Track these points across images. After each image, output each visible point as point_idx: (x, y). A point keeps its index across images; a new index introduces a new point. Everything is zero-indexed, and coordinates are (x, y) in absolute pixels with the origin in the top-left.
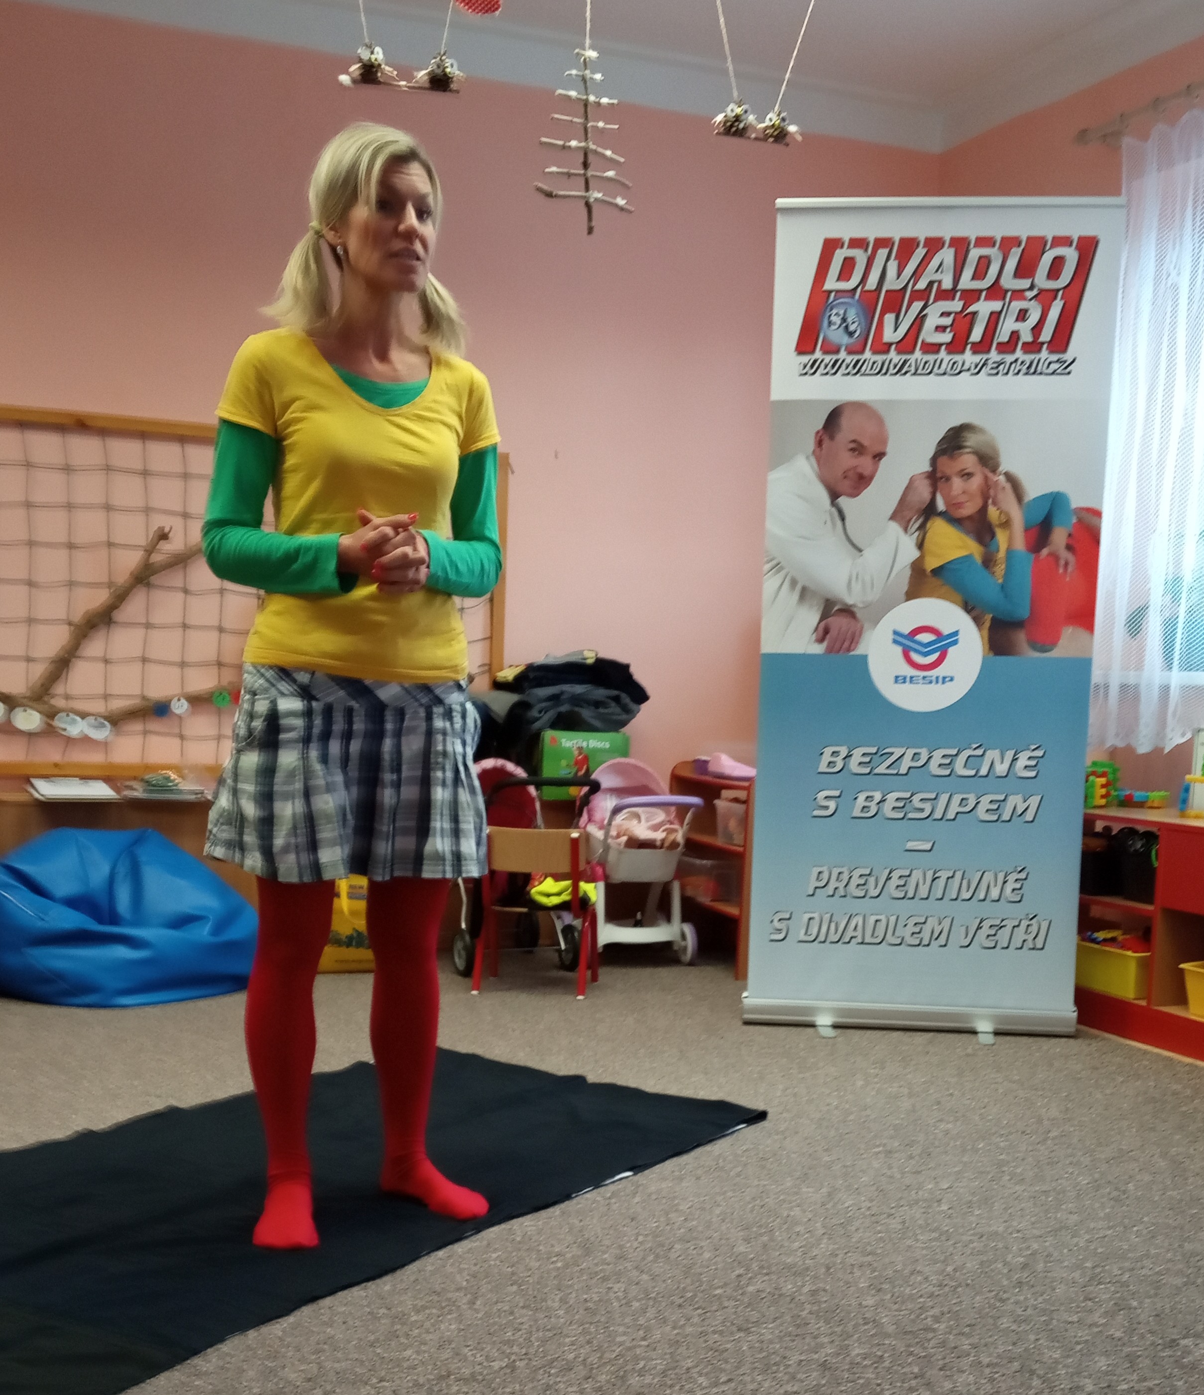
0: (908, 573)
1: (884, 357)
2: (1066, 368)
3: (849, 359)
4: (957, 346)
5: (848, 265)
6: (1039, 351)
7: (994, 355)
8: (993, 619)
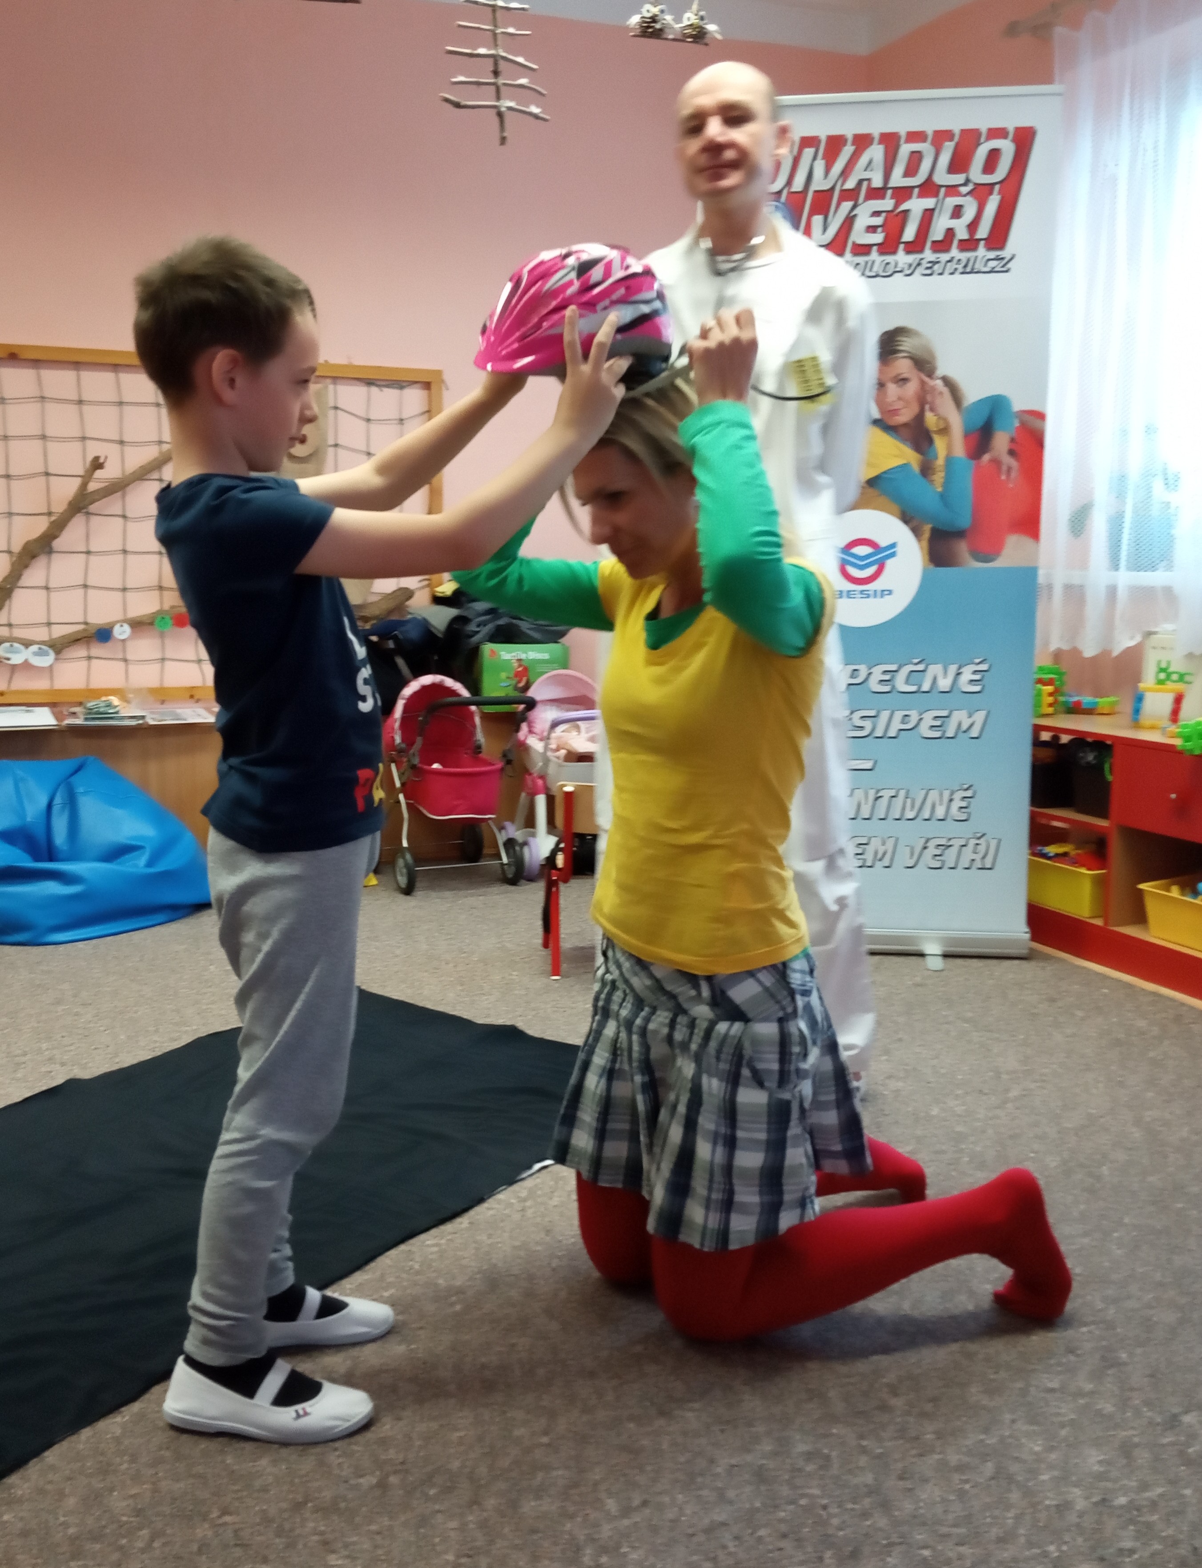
6: (975, 248)
7: (928, 255)
8: (933, 529)
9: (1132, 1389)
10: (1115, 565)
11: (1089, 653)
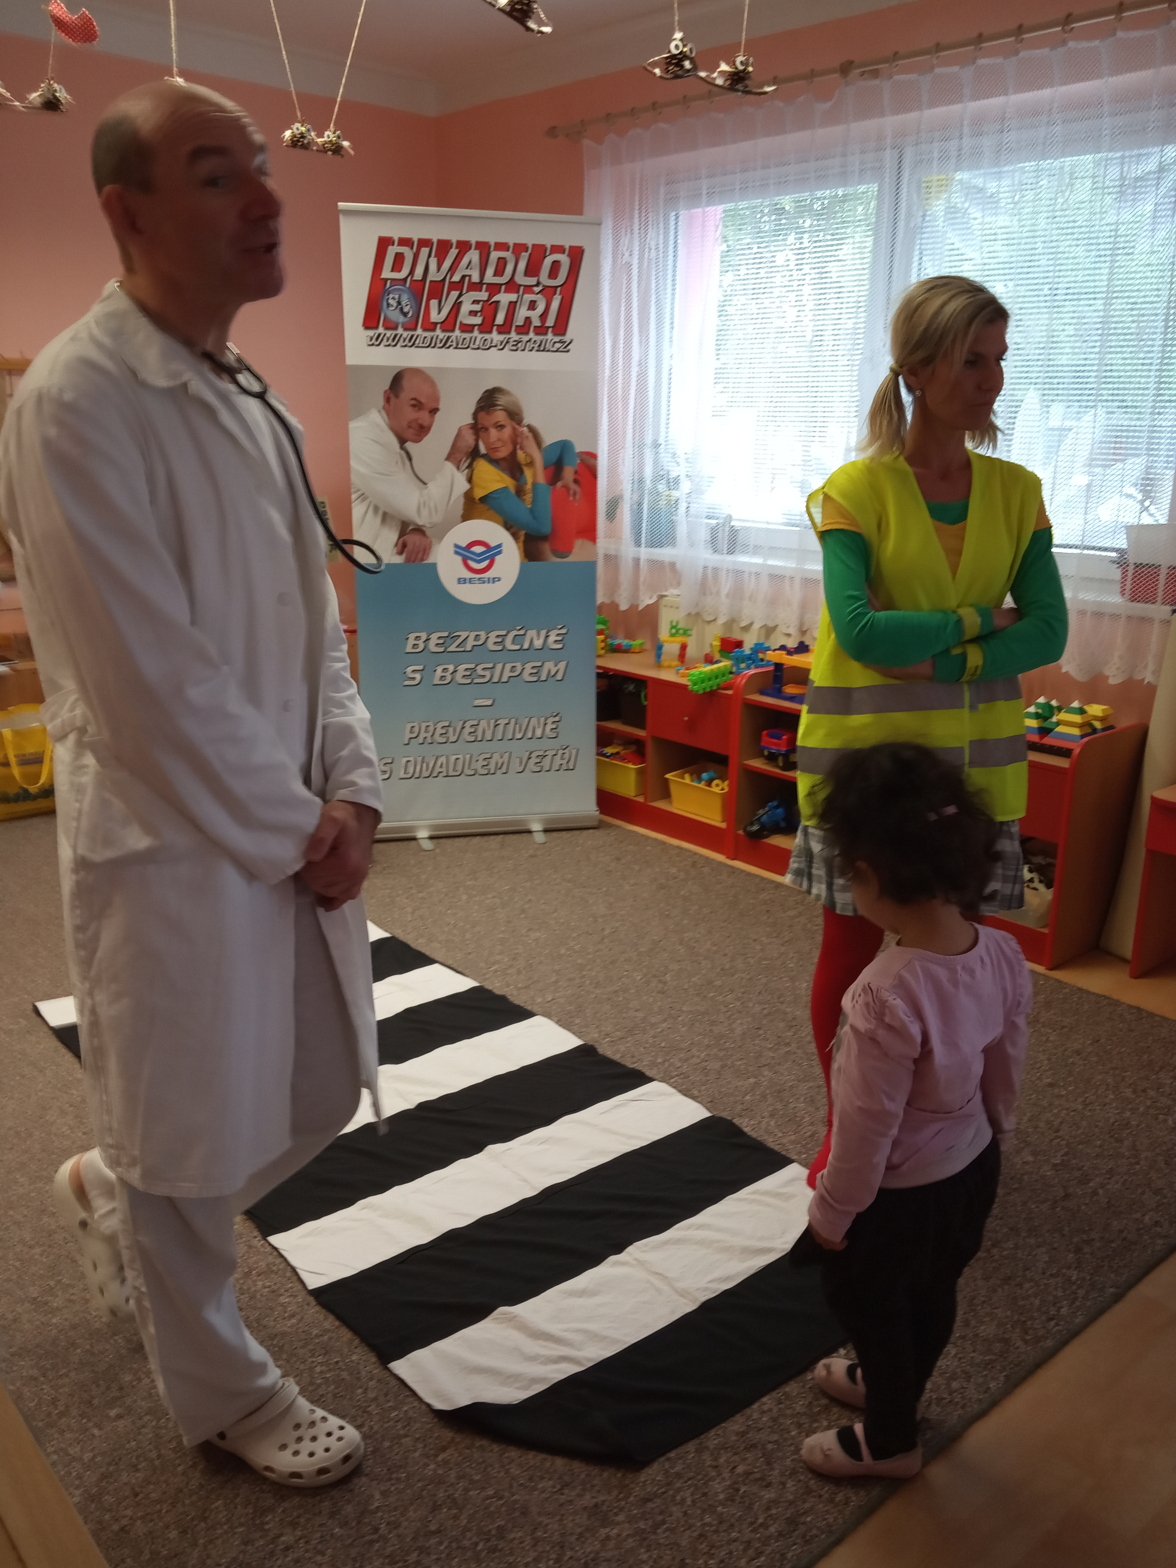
0: (462, 501)
1: (432, 334)
2: (565, 348)
3: (405, 334)
4: (486, 327)
5: (399, 260)
6: (546, 334)
7: (514, 336)
8: (526, 535)
10: (638, 543)
11: (623, 607)
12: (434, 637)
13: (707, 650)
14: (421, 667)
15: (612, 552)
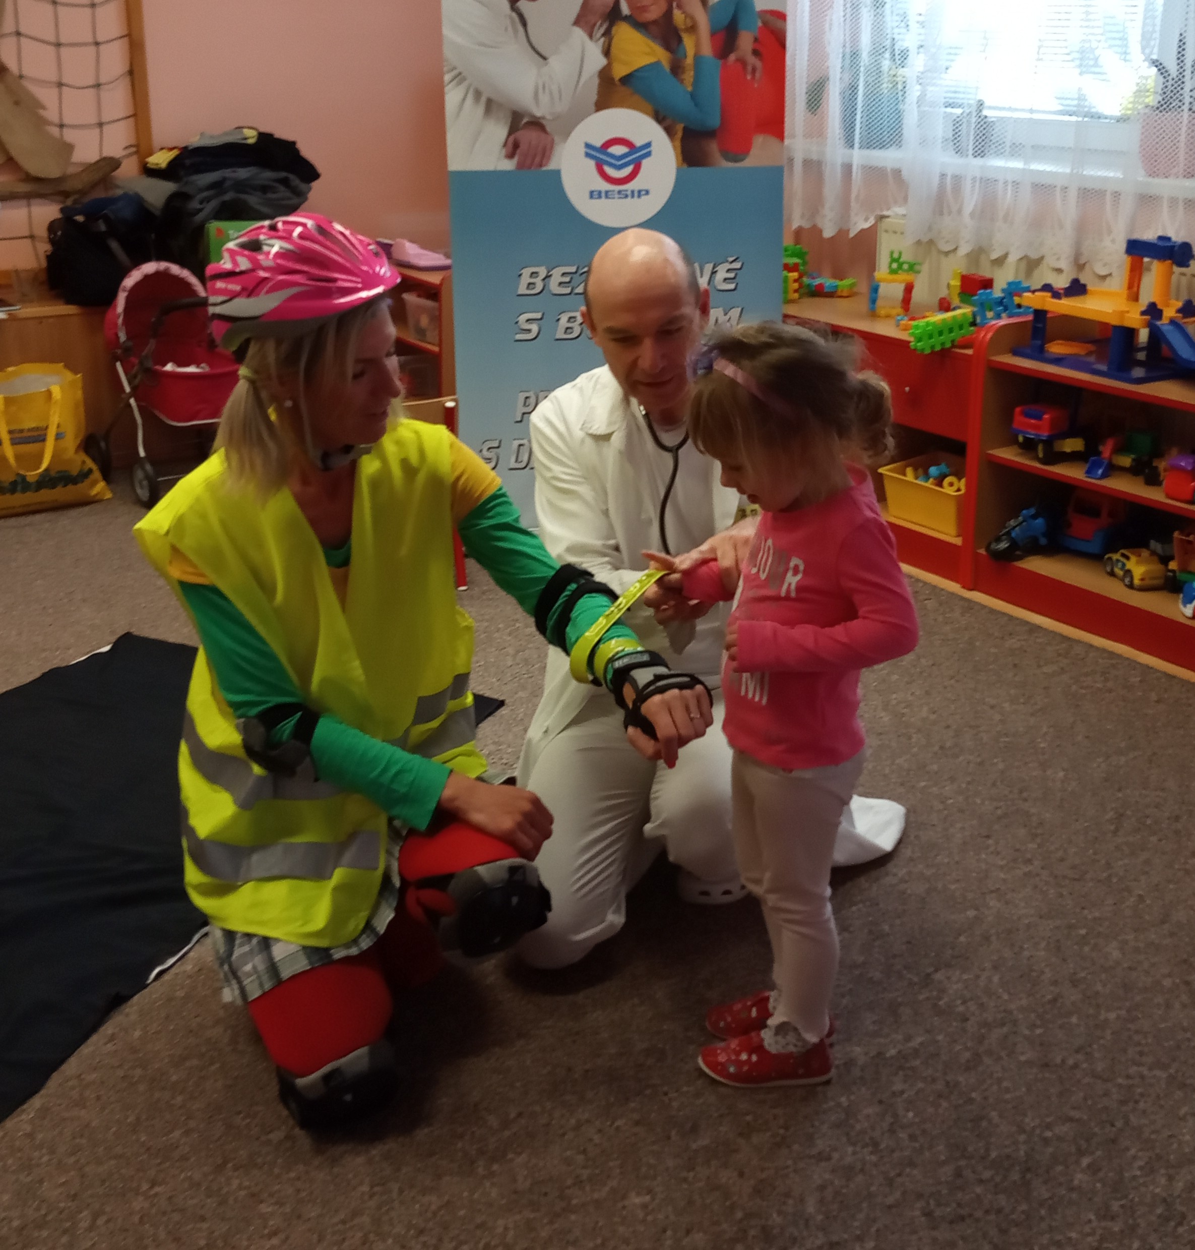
8: (686, 130)
9: (895, 956)
10: (849, 142)
11: (828, 232)
12: (557, 275)
13: (944, 293)
14: (539, 316)
15: (815, 157)
